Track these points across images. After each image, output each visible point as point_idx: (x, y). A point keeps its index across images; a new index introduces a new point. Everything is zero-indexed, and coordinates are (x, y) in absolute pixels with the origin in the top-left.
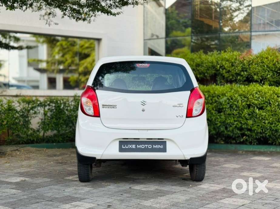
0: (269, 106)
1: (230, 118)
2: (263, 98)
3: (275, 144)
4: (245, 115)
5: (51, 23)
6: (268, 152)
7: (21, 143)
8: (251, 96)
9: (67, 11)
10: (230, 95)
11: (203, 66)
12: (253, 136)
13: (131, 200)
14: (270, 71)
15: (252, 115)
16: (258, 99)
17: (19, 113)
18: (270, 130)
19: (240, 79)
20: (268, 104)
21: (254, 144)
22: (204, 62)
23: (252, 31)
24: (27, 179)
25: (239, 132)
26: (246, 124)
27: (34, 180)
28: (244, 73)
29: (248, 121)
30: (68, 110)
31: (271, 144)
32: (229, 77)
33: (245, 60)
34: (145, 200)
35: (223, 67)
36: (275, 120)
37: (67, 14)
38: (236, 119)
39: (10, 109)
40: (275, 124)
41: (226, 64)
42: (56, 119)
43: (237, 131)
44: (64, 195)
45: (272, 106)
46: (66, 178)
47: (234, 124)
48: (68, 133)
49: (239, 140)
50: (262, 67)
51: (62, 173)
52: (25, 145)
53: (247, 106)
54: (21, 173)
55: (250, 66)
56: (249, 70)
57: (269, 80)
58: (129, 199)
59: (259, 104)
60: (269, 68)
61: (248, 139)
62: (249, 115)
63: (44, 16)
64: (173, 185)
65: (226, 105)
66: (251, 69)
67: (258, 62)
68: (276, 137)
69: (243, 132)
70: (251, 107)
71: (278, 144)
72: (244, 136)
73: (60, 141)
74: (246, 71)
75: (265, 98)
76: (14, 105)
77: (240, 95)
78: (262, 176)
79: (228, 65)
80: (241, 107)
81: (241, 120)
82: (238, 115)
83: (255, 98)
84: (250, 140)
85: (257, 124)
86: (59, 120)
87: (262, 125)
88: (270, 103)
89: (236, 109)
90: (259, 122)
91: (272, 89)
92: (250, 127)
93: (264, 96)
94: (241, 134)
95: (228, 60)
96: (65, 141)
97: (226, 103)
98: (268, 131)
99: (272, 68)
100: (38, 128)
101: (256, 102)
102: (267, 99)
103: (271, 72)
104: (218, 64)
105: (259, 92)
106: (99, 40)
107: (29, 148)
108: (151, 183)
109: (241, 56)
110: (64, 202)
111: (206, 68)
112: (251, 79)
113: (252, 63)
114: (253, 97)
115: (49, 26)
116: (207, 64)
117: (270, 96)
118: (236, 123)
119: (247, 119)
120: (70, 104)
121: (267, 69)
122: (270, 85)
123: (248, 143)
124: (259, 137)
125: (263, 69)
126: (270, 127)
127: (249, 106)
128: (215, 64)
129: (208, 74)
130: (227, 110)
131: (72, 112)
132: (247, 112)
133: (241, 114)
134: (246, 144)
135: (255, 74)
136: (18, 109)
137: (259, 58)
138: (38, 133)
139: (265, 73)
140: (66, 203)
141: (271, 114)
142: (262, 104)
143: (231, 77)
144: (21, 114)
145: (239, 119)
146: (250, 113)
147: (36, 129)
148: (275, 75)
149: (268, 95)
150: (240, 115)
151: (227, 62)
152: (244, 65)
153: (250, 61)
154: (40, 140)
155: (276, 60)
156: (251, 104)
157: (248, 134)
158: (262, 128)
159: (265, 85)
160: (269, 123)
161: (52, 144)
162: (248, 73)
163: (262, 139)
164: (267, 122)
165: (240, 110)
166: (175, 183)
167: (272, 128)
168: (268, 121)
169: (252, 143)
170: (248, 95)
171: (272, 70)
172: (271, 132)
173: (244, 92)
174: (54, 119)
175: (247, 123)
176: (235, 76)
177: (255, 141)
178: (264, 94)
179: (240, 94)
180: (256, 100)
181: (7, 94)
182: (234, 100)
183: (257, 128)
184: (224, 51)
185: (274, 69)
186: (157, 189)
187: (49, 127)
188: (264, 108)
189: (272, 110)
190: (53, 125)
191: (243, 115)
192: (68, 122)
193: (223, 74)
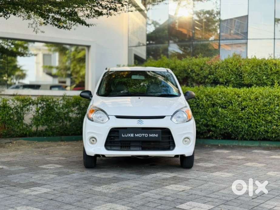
0: (230, 105)
1: (197, 116)
2: (226, 98)
3: (237, 139)
4: (209, 113)
5: (38, 31)
6: (231, 146)
7: (15, 136)
8: (215, 96)
9: (49, 19)
10: (197, 95)
11: (176, 70)
12: (217, 132)
13: (86, 186)
14: (233, 74)
15: (216, 113)
16: (221, 99)
17: (13, 110)
18: (232, 126)
19: (207, 82)
20: (230, 104)
21: (219, 139)
22: (177, 67)
23: (220, 39)
24: (5, 167)
25: (205, 128)
26: (211, 122)
27: (11, 168)
28: (211, 76)
29: (212, 118)
30: (58, 108)
31: (234, 139)
32: (198, 79)
33: (212, 64)
34: (98, 186)
35: (193, 71)
36: (236, 118)
37: (50, 22)
38: (202, 116)
39: (5, 107)
40: (236, 121)
41: (196, 68)
42: (47, 116)
43: (203, 127)
44: (29, 181)
45: (233, 106)
46: (40, 167)
47: (200, 121)
48: (57, 128)
49: (206, 135)
50: (227, 71)
51: (39, 162)
52: (19, 138)
53: (211, 105)
54: (2, 162)
55: (217, 70)
56: (216, 73)
57: (233, 83)
58: (84, 185)
59: (222, 104)
60: (233, 72)
61: (214, 134)
62: (214, 113)
63: (32, 24)
64: (130, 173)
65: (193, 104)
66: (217, 73)
67: (223, 66)
68: (238, 133)
69: (209, 128)
70: (215, 106)
71: (240, 139)
72: (210, 132)
73: (50, 135)
74: (213, 74)
75: (228, 98)
76: (9, 103)
77: (206, 96)
78: (215, 166)
79: (198, 69)
80: (206, 106)
81: (206, 118)
82: (203, 113)
83: (219, 98)
84: (216, 135)
85: (221, 121)
86: (49, 116)
87: (225, 122)
88: (231, 103)
89: (202, 107)
90: (222, 119)
91: (234, 90)
92: (215, 123)
93: (227, 96)
94: (207, 130)
95: (197, 65)
96: (55, 135)
97: (193, 102)
98: (231, 127)
99: (235, 72)
100: (31, 123)
101: (219, 102)
102: (229, 99)
103: (235, 75)
104: (190, 68)
105: (223, 93)
106: (89, 47)
107: (21, 140)
108: (112, 172)
109: (209, 61)
110: (25, 187)
111: (179, 72)
112: (217, 81)
113: (219, 67)
114: (217, 97)
115: (36, 33)
116: (180, 68)
117: (232, 96)
118: (202, 120)
119: (212, 117)
120: (60, 102)
121: (231, 73)
122: (234, 87)
123: (214, 138)
124: (223, 132)
125: (228, 73)
126: (232, 124)
127: (213, 105)
128: (187, 68)
129: (180, 77)
130: (194, 108)
131: (61, 109)
132: (211, 110)
133: (207, 113)
134: (212, 139)
135: (220, 77)
136: (13, 106)
137: (224, 63)
138: (30, 128)
139: (229, 76)
140: (26, 188)
141: (232, 112)
142: (224, 103)
143: (200, 80)
144: (15, 111)
145: (204, 116)
146: (214, 111)
147: (28, 124)
148: (238, 78)
149: (230, 96)
150: (205, 113)
151: (197, 67)
152: (211, 69)
153: (217, 66)
154: (32, 134)
155: (239, 65)
156: (215, 103)
157: (213, 130)
158: (225, 125)
159: (230, 87)
160: (230, 120)
161: (43, 137)
162: (214, 77)
163: (226, 134)
164: (228, 119)
165: (205, 109)
166: (134, 172)
167: (233, 125)
168: (230, 119)
169: (217, 138)
170: (213, 96)
171: (235, 74)
172: (233, 128)
173: (209, 92)
174: (45, 116)
175: (212, 120)
176: (204, 79)
177: (220, 136)
178: (227, 95)
179: (206, 94)
180: (220, 100)
181: (6, 93)
182: (200, 99)
183: (220, 124)
184: (195, 57)
185: (237, 73)
186: (114, 177)
187: (40, 122)
188: (226, 107)
189: (233, 109)
190: (44, 121)
191: (208, 113)
192: (57, 118)
193: (193, 77)
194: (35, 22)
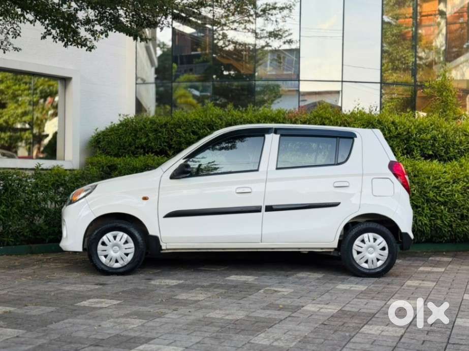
194: (5, 30)
